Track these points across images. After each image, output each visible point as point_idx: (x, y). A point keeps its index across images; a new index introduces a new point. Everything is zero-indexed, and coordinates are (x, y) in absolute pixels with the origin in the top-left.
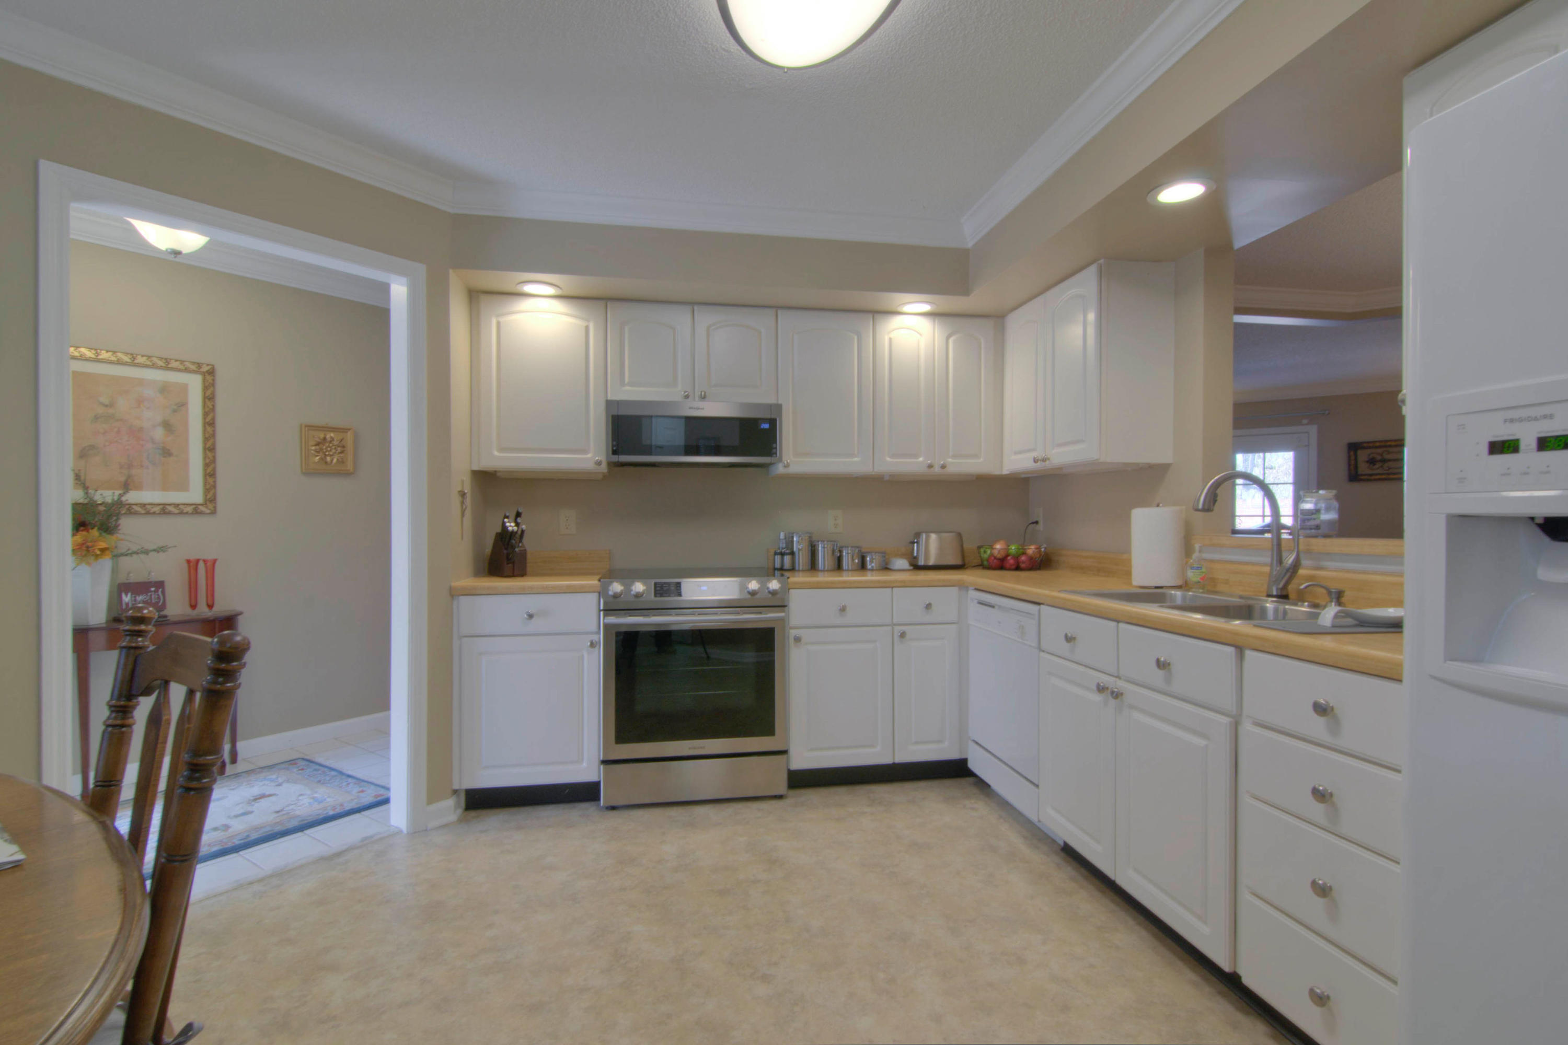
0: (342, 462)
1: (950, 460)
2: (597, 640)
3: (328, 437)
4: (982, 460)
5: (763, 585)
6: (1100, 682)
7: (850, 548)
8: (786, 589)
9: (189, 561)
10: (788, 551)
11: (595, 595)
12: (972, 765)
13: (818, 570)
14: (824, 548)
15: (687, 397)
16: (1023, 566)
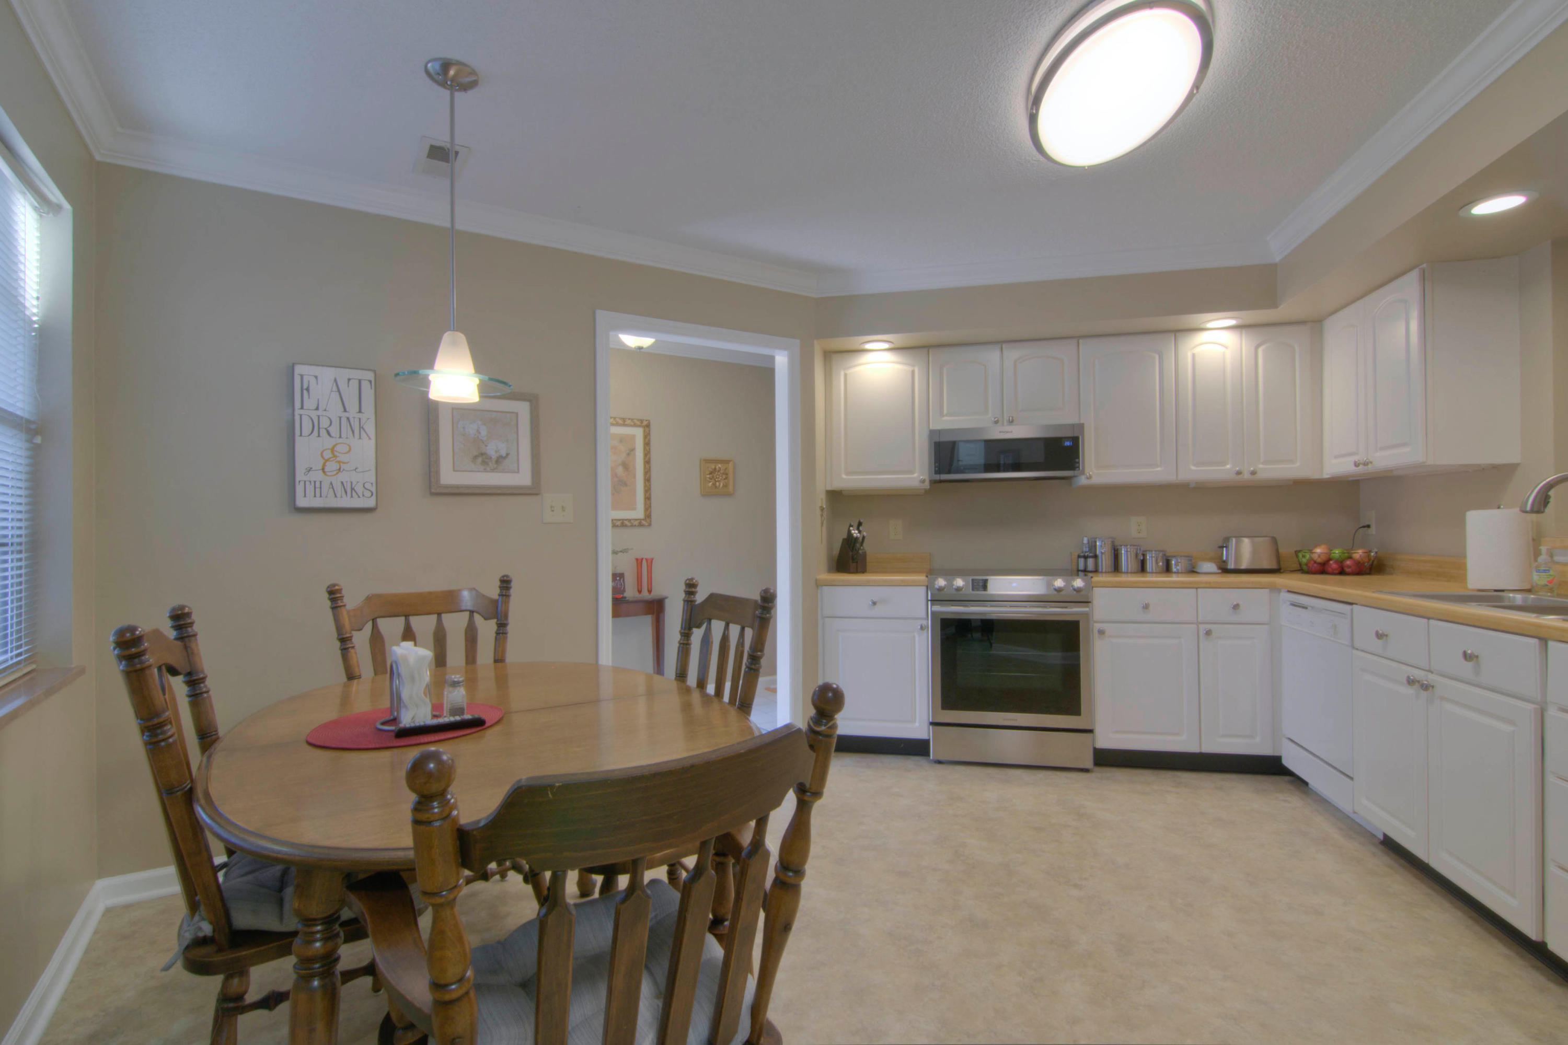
0: (726, 486)
1: (1261, 466)
2: (926, 624)
3: (717, 467)
4: (1298, 464)
5: (1068, 583)
6: (1410, 675)
7: (1154, 552)
8: (1090, 587)
9: (637, 560)
10: (1091, 555)
11: (924, 588)
12: (1287, 762)
13: (1121, 572)
14: (1127, 551)
15: (996, 422)
16: (1347, 570)
